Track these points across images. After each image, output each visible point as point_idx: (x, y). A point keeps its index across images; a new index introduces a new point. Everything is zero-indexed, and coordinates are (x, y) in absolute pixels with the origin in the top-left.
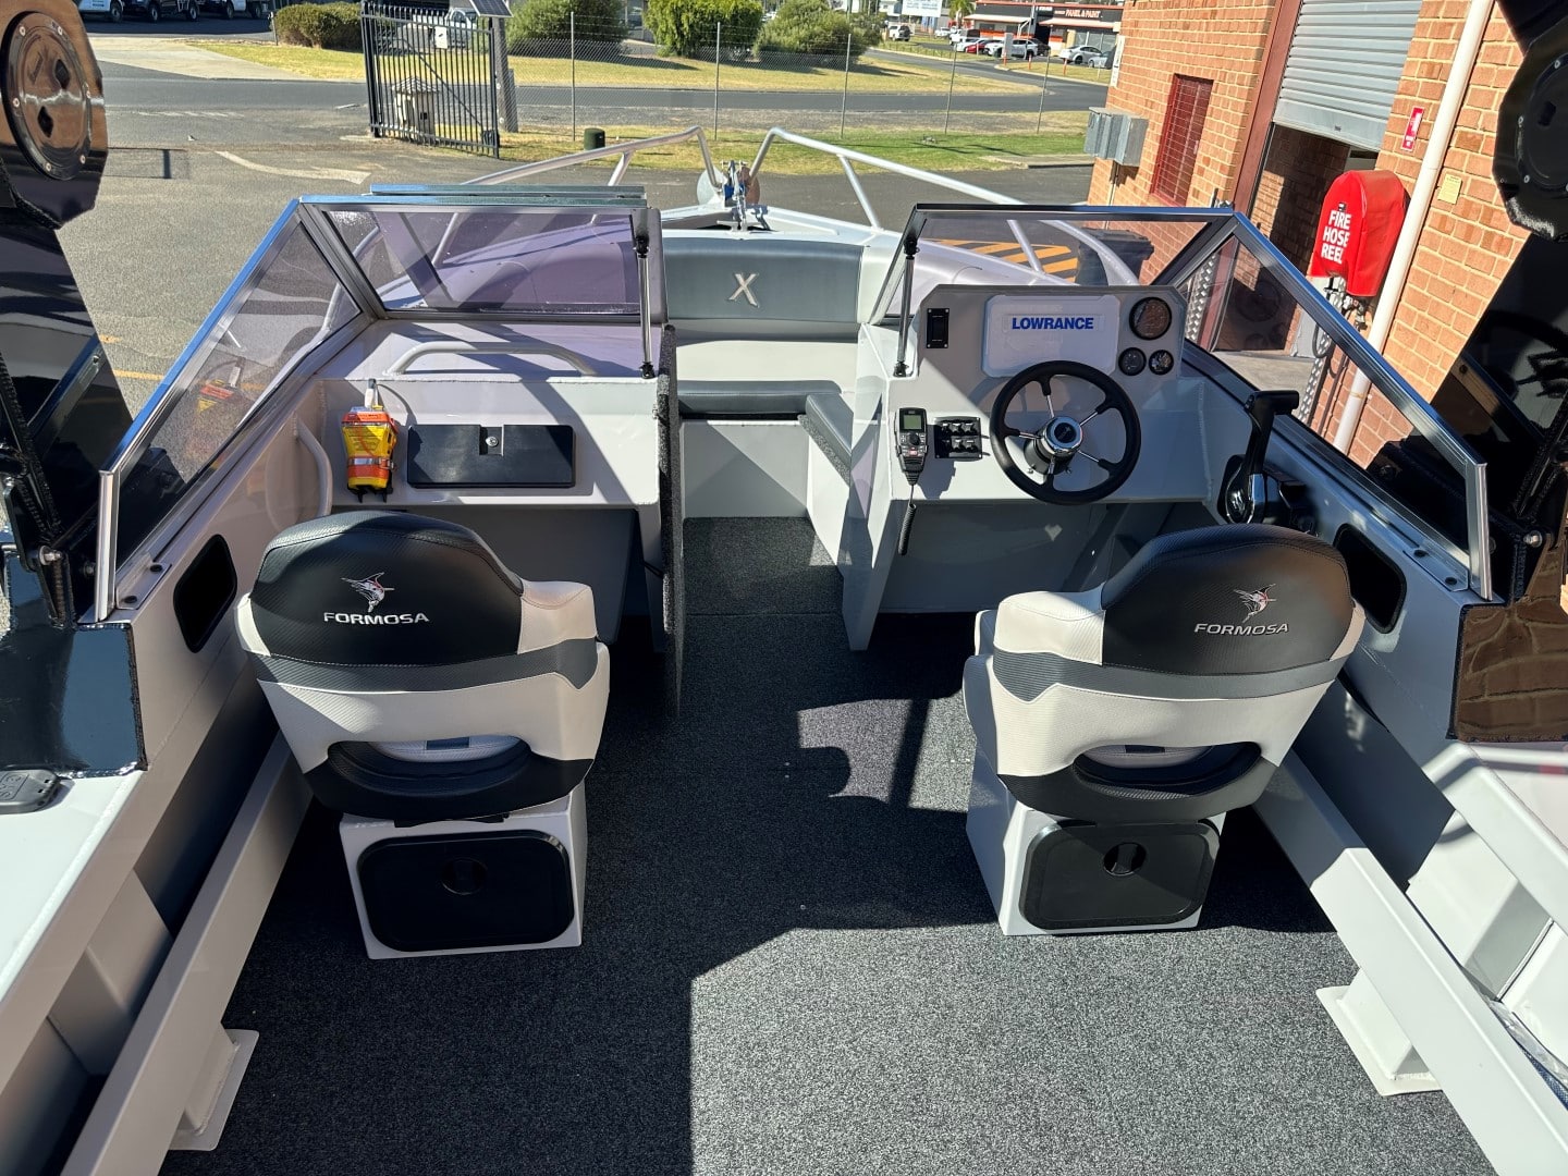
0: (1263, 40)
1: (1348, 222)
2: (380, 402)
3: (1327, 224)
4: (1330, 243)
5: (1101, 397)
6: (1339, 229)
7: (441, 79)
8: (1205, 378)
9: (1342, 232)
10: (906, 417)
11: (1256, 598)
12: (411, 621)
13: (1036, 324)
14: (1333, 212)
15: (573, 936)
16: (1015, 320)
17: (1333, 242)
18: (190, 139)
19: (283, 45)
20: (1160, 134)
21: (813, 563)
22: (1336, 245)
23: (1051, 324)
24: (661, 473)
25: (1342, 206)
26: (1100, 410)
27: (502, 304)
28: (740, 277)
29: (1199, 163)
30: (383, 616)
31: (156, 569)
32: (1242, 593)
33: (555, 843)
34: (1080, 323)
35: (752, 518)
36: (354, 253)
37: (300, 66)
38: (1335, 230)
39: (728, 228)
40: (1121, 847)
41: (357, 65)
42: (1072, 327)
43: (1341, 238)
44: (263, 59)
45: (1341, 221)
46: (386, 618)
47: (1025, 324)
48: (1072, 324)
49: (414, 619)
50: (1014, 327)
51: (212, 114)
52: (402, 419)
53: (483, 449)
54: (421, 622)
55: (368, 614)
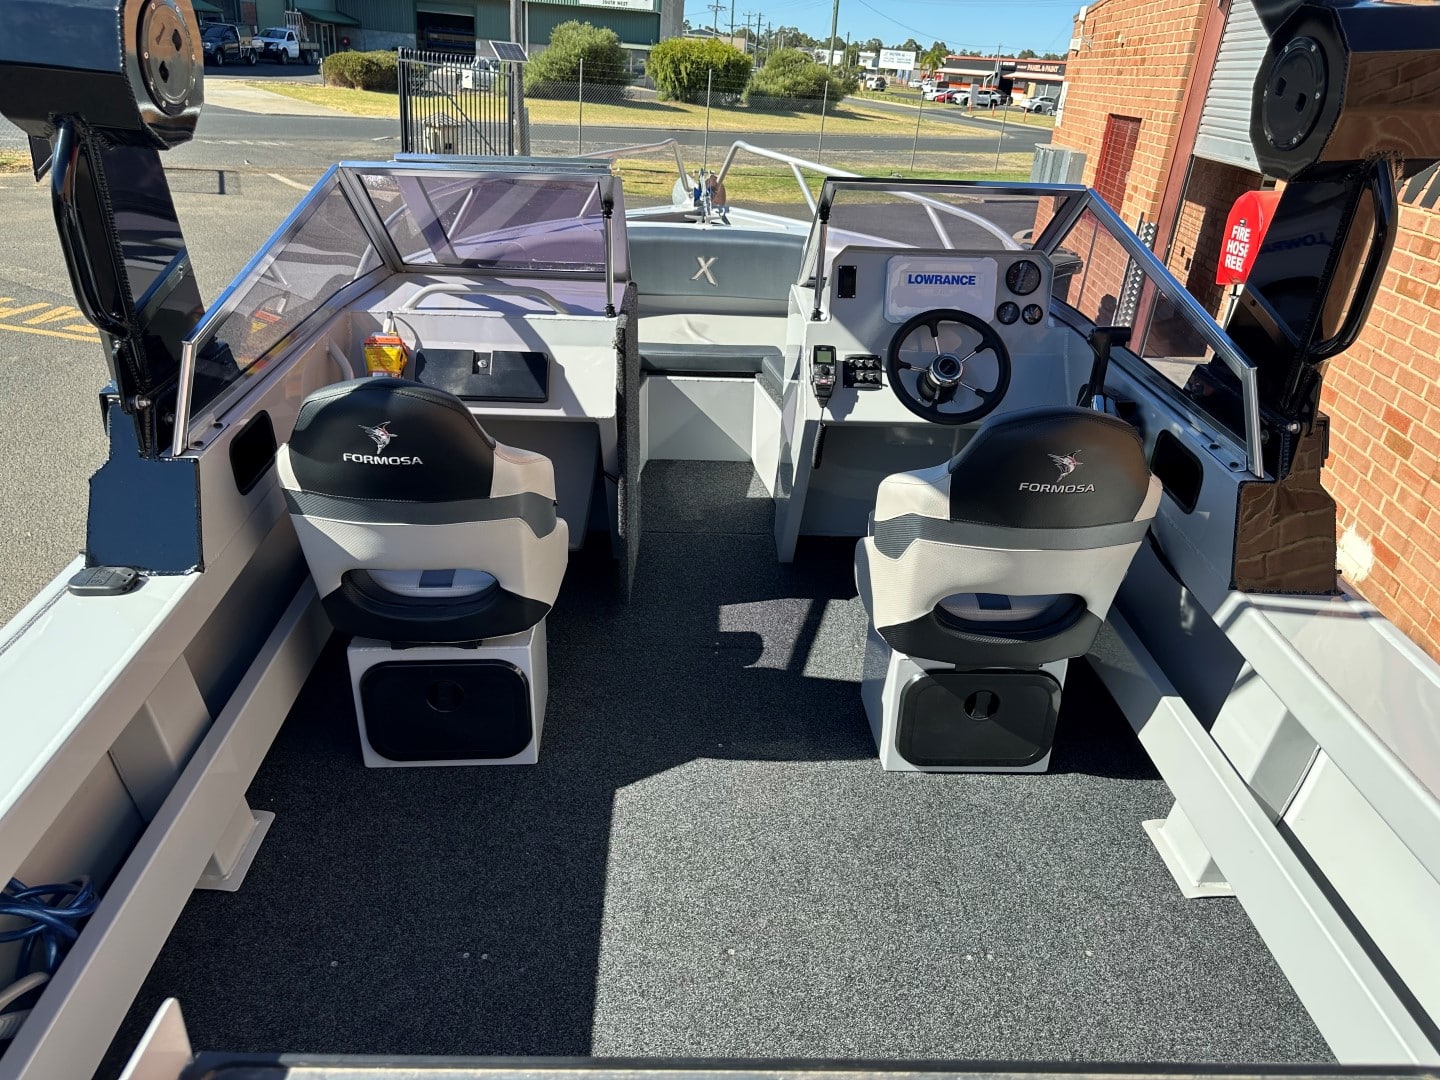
0: (1184, 83)
1: (1248, 235)
2: (395, 330)
3: (1230, 238)
4: (1232, 254)
5: (979, 339)
6: (1241, 242)
7: (466, 116)
8: (1069, 328)
9: (1242, 244)
10: (819, 352)
11: (1066, 461)
12: (409, 462)
13: (928, 280)
14: (1235, 227)
15: (530, 755)
16: (910, 276)
17: (1235, 253)
18: (246, 163)
19: (329, 86)
20: (1096, 167)
21: (750, 495)
22: (1237, 255)
23: (940, 280)
24: (618, 393)
25: (1242, 221)
26: (979, 349)
27: (496, 262)
28: (701, 260)
29: (1128, 191)
30: (388, 458)
31: (218, 426)
32: (1054, 456)
33: (519, 673)
34: (965, 280)
35: (704, 461)
36: (385, 223)
37: (344, 104)
38: (1237, 243)
39: (694, 222)
40: (978, 694)
41: (392, 105)
42: (958, 283)
43: (1242, 249)
44: (312, 98)
45: (1242, 234)
46: (390, 459)
47: (919, 279)
48: (958, 280)
49: (412, 460)
50: (910, 282)
51: (266, 143)
52: (411, 345)
53: (476, 370)
54: (417, 464)
55: (377, 455)
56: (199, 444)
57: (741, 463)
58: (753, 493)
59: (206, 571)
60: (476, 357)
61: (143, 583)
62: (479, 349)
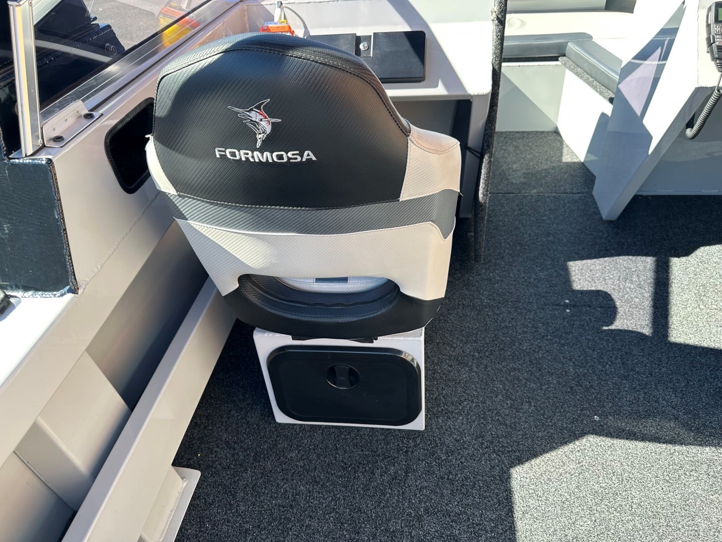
12: (299, 159)
15: (419, 424)
21: (565, 160)
30: (272, 153)
31: (89, 116)
33: (411, 360)
46: (275, 154)
49: (302, 157)
52: (300, 32)
53: (358, 52)
54: (309, 161)
55: (257, 150)
56: (58, 139)
57: (548, 132)
58: (566, 158)
59: (80, 291)
60: (358, 40)
61: (14, 307)
62: (359, 34)
